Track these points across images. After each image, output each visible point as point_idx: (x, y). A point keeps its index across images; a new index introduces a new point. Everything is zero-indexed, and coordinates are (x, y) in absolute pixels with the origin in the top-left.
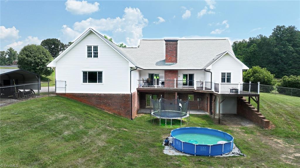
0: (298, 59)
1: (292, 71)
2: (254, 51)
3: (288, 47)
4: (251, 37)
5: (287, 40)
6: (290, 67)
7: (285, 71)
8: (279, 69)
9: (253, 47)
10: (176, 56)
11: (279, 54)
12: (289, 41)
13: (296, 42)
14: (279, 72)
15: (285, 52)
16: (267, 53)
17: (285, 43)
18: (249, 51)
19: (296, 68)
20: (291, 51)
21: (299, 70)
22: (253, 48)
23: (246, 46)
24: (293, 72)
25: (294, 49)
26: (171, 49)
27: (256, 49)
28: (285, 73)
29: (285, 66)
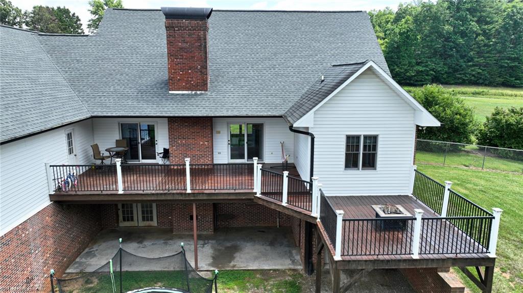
0: (486, 48)
1: (473, 71)
2: (408, 31)
3: (470, 24)
4: (403, 3)
5: (468, 10)
6: (471, 63)
7: (460, 71)
8: (449, 68)
9: (406, 23)
10: (202, 67)
11: (453, 37)
12: (472, 11)
13: (484, 14)
14: (450, 73)
15: (463, 34)
16: (431, 36)
17: (466, 15)
18: (397, 30)
19: (480, 65)
20: (475, 32)
21: (485, 69)
22: (406, 26)
23: (392, 20)
24: (474, 73)
25: (480, 27)
26: (185, 45)
27: (411, 27)
28: (460, 74)
29: (462, 61)
